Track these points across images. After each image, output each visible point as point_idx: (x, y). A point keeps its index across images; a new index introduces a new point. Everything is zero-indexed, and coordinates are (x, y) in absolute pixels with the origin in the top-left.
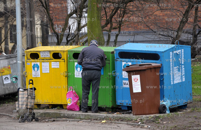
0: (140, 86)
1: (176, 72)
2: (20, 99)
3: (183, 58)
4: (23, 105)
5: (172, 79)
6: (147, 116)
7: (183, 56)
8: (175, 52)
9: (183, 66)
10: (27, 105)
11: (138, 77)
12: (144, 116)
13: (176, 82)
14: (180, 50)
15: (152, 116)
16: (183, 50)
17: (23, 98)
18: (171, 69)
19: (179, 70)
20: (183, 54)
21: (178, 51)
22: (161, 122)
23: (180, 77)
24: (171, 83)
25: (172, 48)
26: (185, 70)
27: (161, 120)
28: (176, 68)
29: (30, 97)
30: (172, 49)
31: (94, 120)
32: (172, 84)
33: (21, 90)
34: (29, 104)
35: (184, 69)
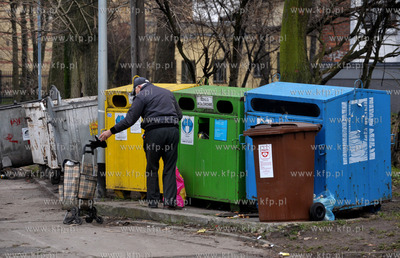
0: (272, 166)
1: (355, 141)
2: (66, 181)
3: (371, 115)
4: (70, 191)
5: (345, 155)
6: (275, 224)
7: (372, 111)
8: (353, 102)
9: (372, 130)
10: (77, 192)
11: (269, 147)
12: (270, 224)
13: (353, 160)
14: (365, 100)
15: (285, 224)
16: (372, 99)
17: (71, 178)
18: (344, 135)
19: (362, 138)
20: (371, 106)
21: (361, 101)
22: (300, 238)
23: (363, 152)
24: (342, 162)
25: (348, 94)
26: (375, 138)
27: (302, 234)
28: (355, 132)
29: (83, 177)
30: (347, 97)
31: (191, 226)
32: (345, 163)
33: (68, 163)
34: (81, 190)
35: (373, 135)
